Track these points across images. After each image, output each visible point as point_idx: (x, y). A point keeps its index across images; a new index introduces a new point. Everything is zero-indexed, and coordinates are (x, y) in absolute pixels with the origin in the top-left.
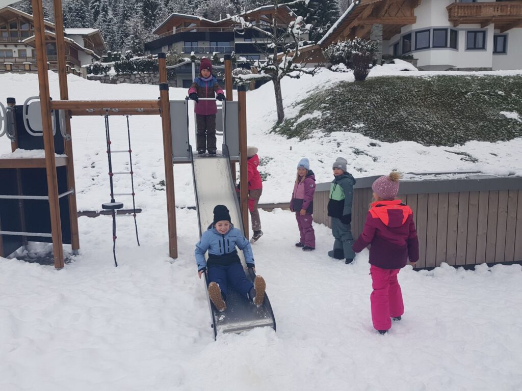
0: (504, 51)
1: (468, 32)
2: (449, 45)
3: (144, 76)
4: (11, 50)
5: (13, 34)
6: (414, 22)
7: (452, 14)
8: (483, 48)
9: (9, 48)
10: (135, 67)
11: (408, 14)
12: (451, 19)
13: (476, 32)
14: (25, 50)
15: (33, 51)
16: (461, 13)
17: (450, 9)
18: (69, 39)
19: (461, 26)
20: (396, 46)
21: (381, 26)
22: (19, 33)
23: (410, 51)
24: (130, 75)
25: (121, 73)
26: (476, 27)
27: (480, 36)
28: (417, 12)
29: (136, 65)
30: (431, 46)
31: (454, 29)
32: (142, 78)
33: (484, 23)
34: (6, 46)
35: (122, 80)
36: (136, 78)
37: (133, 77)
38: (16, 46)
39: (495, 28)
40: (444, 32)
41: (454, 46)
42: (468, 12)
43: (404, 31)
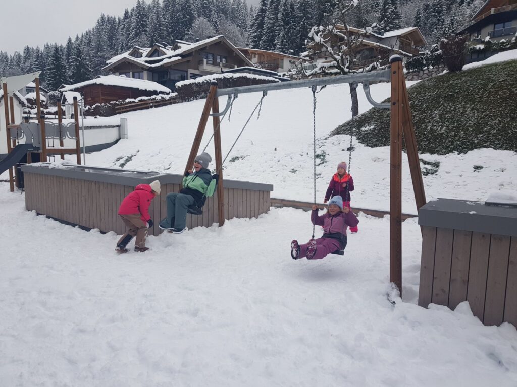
3: (433, 71)
10: (424, 63)
24: (419, 72)
25: (411, 70)
29: (426, 61)
32: (430, 73)
35: (410, 77)
36: (424, 74)
37: (421, 73)
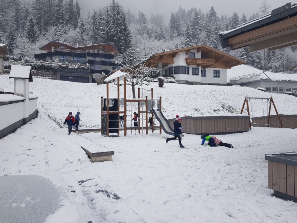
0: (205, 76)
1: (193, 68)
2: (186, 73)
6: (174, 63)
7: (187, 62)
8: (198, 74)
11: (171, 60)
12: (187, 63)
13: (195, 68)
16: (190, 61)
17: (186, 59)
19: (190, 66)
20: (166, 71)
21: (162, 63)
23: (172, 74)
26: (195, 66)
27: (197, 70)
28: (175, 59)
30: (180, 73)
31: (187, 67)
33: (198, 65)
39: (202, 67)
40: (184, 68)
41: (188, 73)
42: (192, 61)
43: (170, 66)
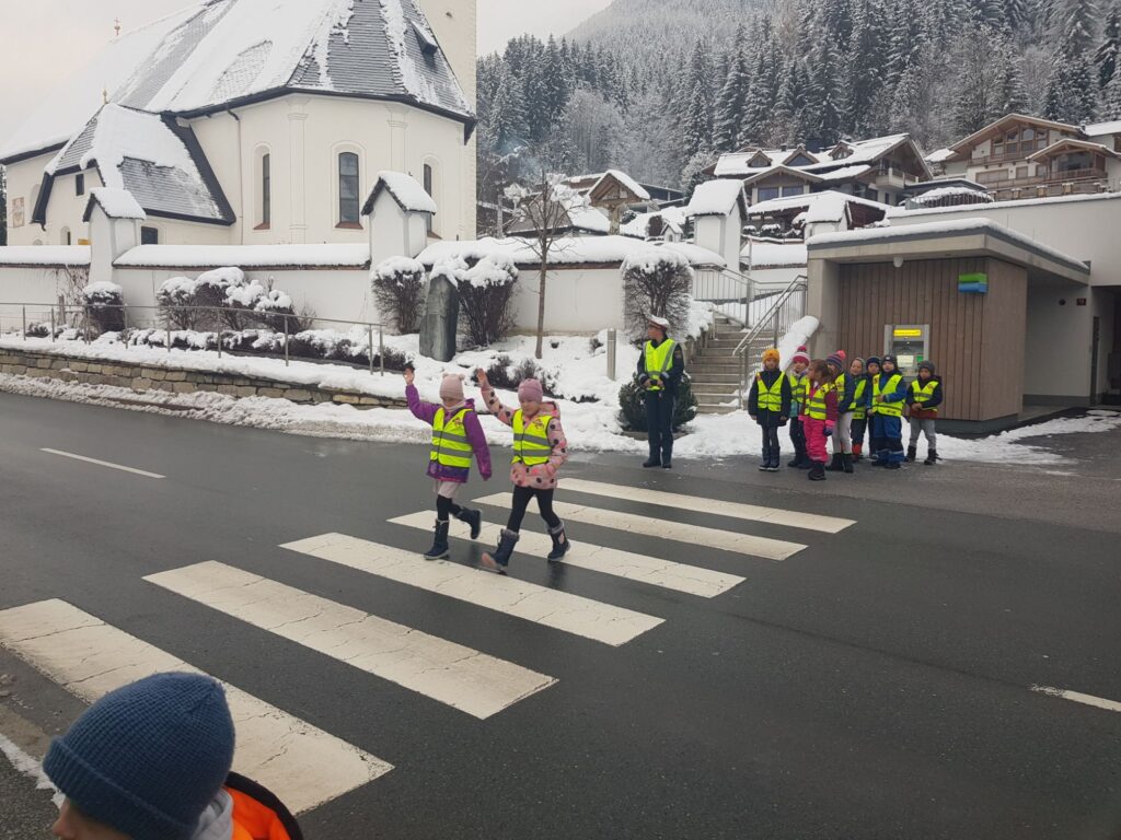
4: (1007, 170)
5: (1010, 149)
9: (1003, 167)
14: (1027, 167)
15: (1037, 167)
18: (1101, 146)
22: (1019, 146)
34: (1000, 165)
38: (1014, 164)
